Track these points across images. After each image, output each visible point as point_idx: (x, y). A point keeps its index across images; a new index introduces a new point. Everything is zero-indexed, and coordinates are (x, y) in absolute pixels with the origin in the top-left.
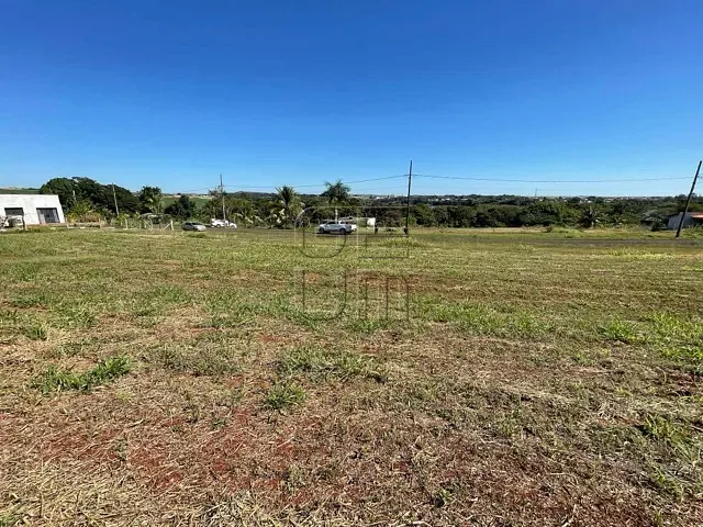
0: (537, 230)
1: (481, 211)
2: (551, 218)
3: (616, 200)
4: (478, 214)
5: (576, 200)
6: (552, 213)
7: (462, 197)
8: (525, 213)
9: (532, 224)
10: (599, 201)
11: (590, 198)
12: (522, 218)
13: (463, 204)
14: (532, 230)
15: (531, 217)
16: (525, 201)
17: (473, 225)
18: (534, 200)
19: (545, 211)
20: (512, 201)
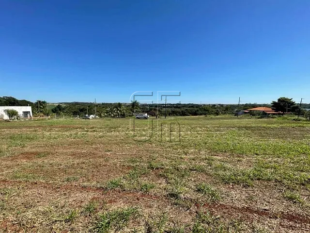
0: (203, 116)
1: (183, 110)
2: (207, 112)
3: (227, 105)
4: (182, 111)
5: (214, 105)
6: (207, 110)
7: (174, 104)
8: (198, 110)
9: (201, 114)
10: (222, 106)
11: (219, 105)
12: (197, 112)
13: (175, 107)
14: (201, 116)
15: (200, 112)
16: (198, 106)
17: (181, 115)
18: (201, 106)
19: (205, 110)
20: (193, 106)
